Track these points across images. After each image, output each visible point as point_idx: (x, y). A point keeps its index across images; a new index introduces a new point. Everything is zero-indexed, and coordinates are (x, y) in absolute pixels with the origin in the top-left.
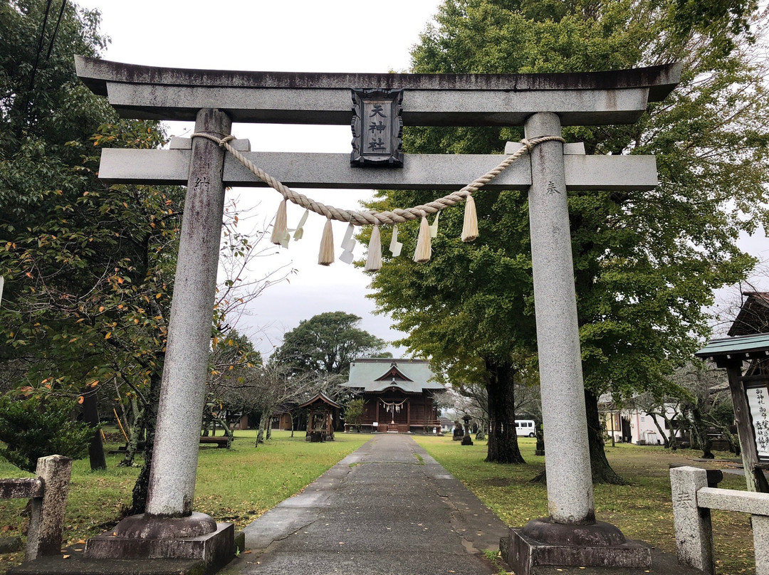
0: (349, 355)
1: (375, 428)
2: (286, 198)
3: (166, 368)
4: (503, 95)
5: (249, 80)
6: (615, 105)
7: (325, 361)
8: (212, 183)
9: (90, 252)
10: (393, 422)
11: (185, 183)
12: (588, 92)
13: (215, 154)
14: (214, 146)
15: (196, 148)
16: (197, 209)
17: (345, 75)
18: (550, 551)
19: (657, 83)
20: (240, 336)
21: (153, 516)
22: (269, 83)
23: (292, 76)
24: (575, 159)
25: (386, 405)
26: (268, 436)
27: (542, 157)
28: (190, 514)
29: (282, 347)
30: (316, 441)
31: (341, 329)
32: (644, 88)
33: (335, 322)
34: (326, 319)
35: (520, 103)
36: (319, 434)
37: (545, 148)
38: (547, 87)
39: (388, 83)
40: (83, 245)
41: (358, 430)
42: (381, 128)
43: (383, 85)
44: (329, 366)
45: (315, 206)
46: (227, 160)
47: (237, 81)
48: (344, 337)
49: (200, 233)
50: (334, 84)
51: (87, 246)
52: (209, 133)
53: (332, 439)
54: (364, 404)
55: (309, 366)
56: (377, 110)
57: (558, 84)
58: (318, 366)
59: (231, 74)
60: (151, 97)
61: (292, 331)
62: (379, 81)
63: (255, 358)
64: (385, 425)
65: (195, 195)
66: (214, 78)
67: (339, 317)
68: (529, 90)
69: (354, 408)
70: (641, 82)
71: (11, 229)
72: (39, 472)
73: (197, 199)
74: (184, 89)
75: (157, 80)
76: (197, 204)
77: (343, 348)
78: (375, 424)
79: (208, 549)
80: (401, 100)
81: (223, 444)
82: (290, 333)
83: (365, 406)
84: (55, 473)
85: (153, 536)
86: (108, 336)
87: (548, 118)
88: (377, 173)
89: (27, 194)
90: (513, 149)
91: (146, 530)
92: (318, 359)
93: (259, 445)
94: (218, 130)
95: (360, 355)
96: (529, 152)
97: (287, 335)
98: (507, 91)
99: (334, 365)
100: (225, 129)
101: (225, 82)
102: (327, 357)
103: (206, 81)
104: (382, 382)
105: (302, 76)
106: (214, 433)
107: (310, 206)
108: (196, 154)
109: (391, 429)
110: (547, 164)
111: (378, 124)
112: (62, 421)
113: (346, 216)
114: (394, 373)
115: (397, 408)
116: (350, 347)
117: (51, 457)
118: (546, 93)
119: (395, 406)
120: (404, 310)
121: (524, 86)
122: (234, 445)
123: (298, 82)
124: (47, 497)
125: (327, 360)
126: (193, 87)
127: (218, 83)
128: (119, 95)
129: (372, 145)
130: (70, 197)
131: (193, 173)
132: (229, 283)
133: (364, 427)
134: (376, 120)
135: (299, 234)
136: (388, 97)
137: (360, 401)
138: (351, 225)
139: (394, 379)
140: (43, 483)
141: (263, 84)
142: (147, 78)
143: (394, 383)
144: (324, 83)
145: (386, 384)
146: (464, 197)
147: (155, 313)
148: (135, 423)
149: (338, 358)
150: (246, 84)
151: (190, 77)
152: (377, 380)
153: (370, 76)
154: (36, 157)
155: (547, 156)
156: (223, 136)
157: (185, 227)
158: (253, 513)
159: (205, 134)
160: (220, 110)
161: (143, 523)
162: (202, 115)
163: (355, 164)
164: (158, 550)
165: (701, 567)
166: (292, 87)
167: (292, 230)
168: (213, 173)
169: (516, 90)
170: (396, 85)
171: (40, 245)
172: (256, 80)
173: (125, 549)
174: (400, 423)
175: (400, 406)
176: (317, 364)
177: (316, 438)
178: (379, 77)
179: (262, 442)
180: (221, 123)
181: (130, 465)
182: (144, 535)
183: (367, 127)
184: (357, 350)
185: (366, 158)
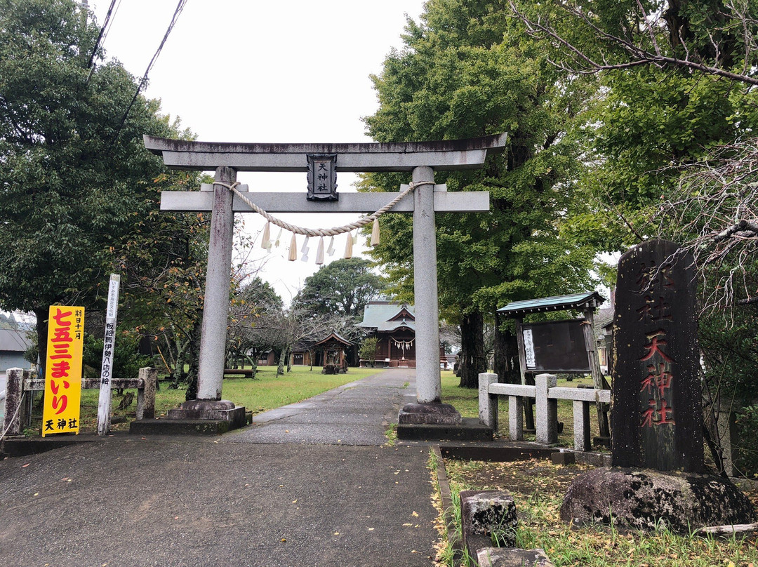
0: (365, 298)
1: (387, 364)
2: (269, 221)
3: (204, 320)
4: (398, 156)
5: (246, 148)
6: (465, 160)
7: (343, 303)
8: (226, 212)
9: (155, 250)
10: (403, 358)
11: (211, 211)
12: (449, 153)
13: (228, 195)
14: (227, 189)
15: (216, 191)
16: (218, 228)
17: (303, 144)
18: (409, 416)
19: (492, 146)
20: (263, 282)
21: (201, 400)
22: (258, 150)
23: (271, 146)
24: (440, 194)
25: (397, 343)
26: (288, 369)
27: (420, 194)
28: (220, 399)
29: (304, 290)
30: (330, 374)
31: (357, 274)
32: (484, 149)
33: (352, 267)
34: (343, 265)
35: (408, 160)
36: (333, 367)
37: (422, 189)
38: (424, 150)
39: (329, 149)
40: (151, 246)
41: (373, 365)
42: (325, 177)
43: (326, 151)
44: (347, 307)
45: (286, 226)
46: (234, 197)
47: (239, 149)
48: (360, 281)
49: (220, 243)
50: (297, 150)
51: (154, 246)
52: (223, 182)
53: (344, 372)
54: (377, 342)
55: (329, 307)
56: (322, 166)
57: (431, 148)
58: (337, 308)
59: (235, 145)
60: (189, 160)
61: (312, 276)
62: (323, 148)
63: (277, 301)
64: (396, 361)
65: (217, 220)
66: (225, 148)
67: (355, 263)
68: (414, 152)
69: (367, 346)
70: (481, 146)
71: (110, 237)
72: (140, 376)
73: (218, 223)
74: (208, 154)
75: (191, 149)
76: (218, 226)
77: (359, 291)
78: (387, 360)
79: (230, 416)
80: (336, 160)
81: (249, 375)
82: (311, 277)
83: (378, 344)
84: (149, 376)
85: (202, 409)
86: (169, 301)
87: (424, 169)
88: (323, 205)
89: (118, 216)
90: (405, 188)
91: (198, 406)
92: (337, 301)
93: (280, 376)
94: (228, 180)
95: (376, 297)
96: (413, 191)
97: (308, 279)
98: (400, 153)
99: (352, 307)
100: (233, 179)
101: (232, 150)
102: (345, 300)
103: (221, 149)
104: (393, 322)
105: (277, 145)
106: (243, 368)
107: (283, 226)
108: (216, 195)
109: (402, 364)
110: (422, 199)
111: (323, 175)
112: (130, 354)
113: (304, 231)
114: (404, 314)
115: (407, 346)
116: (367, 290)
117: (147, 368)
118: (424, 154)
119: (405, 344)
120: (396, 264)
121: (411, 150)
122: (257, 376)
123: (275, 149)
124: (146, 388)
125: (345, 303)
126: (213, 153)
127: (227, 150)
128: (170, 159)
129: (320, 188)
130: (142, 216)
131: (215, 207)
132: (240, 266)
133: (378, 363)
134: (322, 172)
135: (277, 243)
136: (328, 158)
137: (374, 340)
138: (307, 237)
139: (404, 320)
140: (144, 381)
141: (254, 151)
142: (185, 148)
143: (404, 323)
144: (291, 149)
145: (397, 324)
146: (373, 220)
147: (196, 287)
148: (179, 356)
149: (356, 300)
150: (244, 151)
151: (211, 147)
152: (389, 321)
153: (318, 145)
154: (121, 193)
155: (422, 194)
156: (232, 184)
157: (212, 239)
158: (262, 410)
159: (221, 183)
160: (229, 167)
161: (196, 402)
162: (219, 169)
163: (309, 199)
164: (205, 415)
165: (488, 424)
166: (272, 152)
167: (273, 241)
168: (226, 206)
169: (405, 153)
170: (333, 151)
171: (128, 247)
172: (250, 148)
173: (188, 415)
174: (410, 359)
175: (410, 344)
176: (336, 306)
177: (330, 371)
178: (323, 145)
179: (282, 374)
180: (230, 175)
181: (177, 388)
182: (196, 408)
183: (316, 177)
184: (373, 292)
185: (316, 196)
